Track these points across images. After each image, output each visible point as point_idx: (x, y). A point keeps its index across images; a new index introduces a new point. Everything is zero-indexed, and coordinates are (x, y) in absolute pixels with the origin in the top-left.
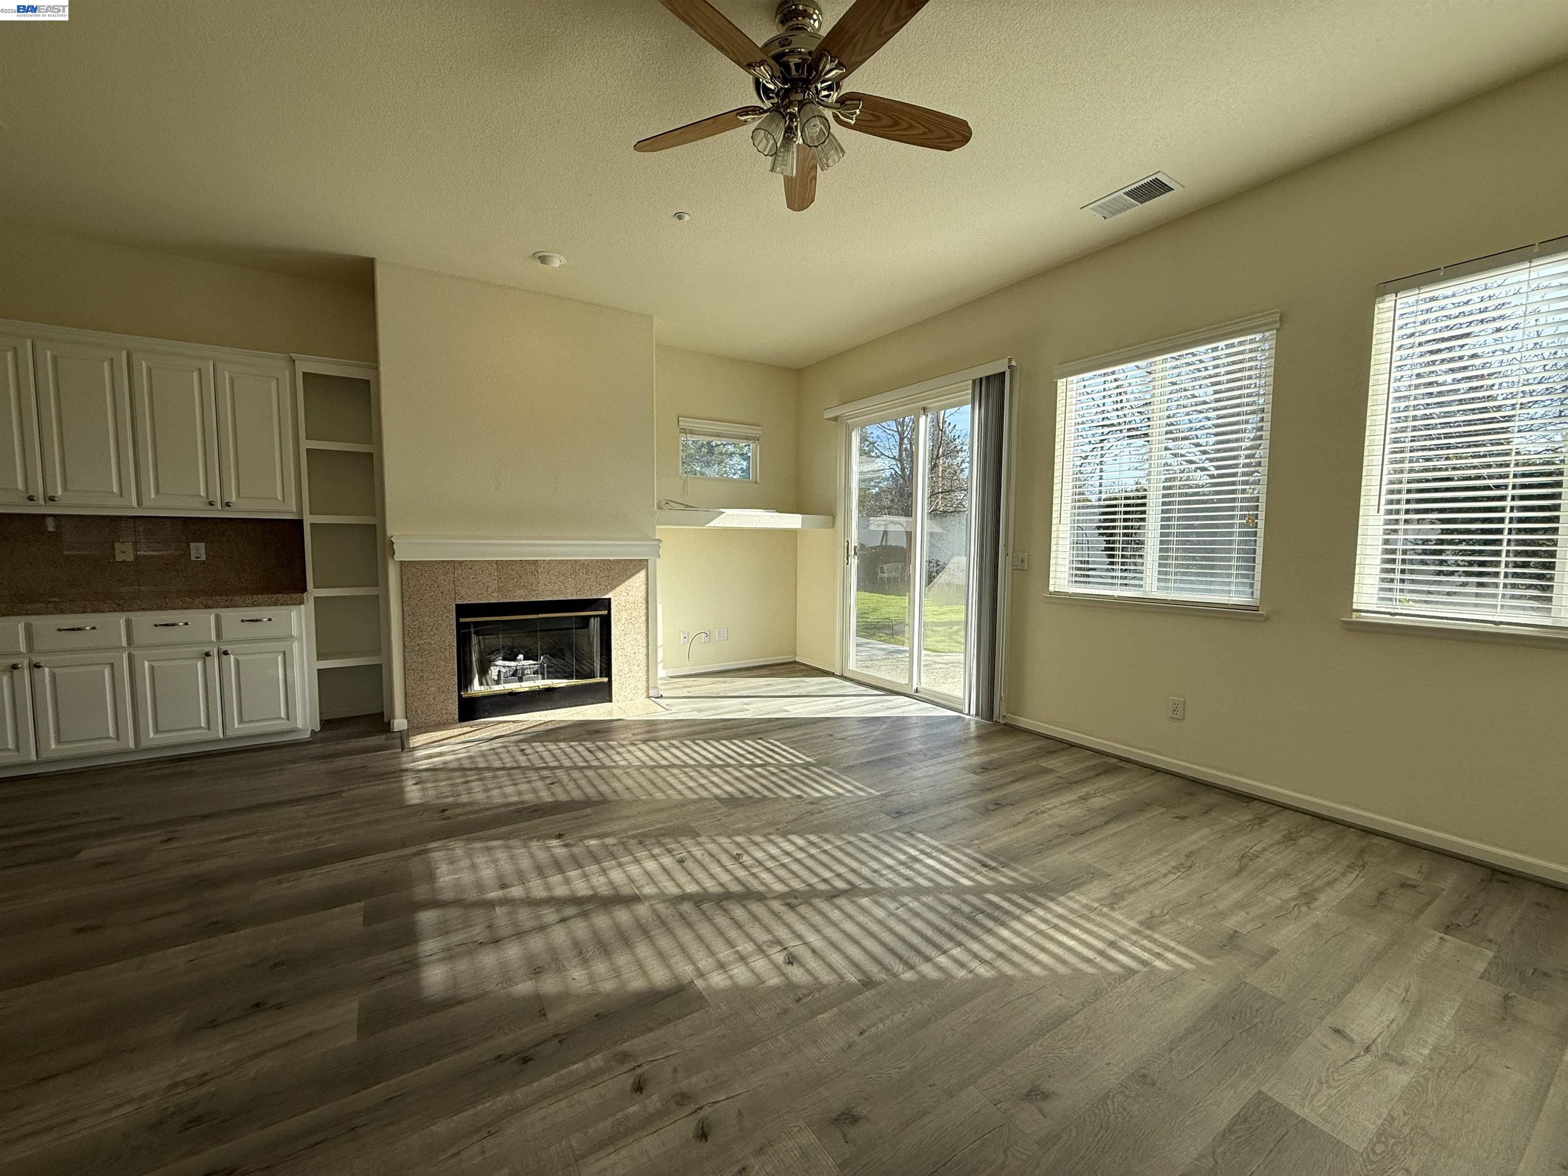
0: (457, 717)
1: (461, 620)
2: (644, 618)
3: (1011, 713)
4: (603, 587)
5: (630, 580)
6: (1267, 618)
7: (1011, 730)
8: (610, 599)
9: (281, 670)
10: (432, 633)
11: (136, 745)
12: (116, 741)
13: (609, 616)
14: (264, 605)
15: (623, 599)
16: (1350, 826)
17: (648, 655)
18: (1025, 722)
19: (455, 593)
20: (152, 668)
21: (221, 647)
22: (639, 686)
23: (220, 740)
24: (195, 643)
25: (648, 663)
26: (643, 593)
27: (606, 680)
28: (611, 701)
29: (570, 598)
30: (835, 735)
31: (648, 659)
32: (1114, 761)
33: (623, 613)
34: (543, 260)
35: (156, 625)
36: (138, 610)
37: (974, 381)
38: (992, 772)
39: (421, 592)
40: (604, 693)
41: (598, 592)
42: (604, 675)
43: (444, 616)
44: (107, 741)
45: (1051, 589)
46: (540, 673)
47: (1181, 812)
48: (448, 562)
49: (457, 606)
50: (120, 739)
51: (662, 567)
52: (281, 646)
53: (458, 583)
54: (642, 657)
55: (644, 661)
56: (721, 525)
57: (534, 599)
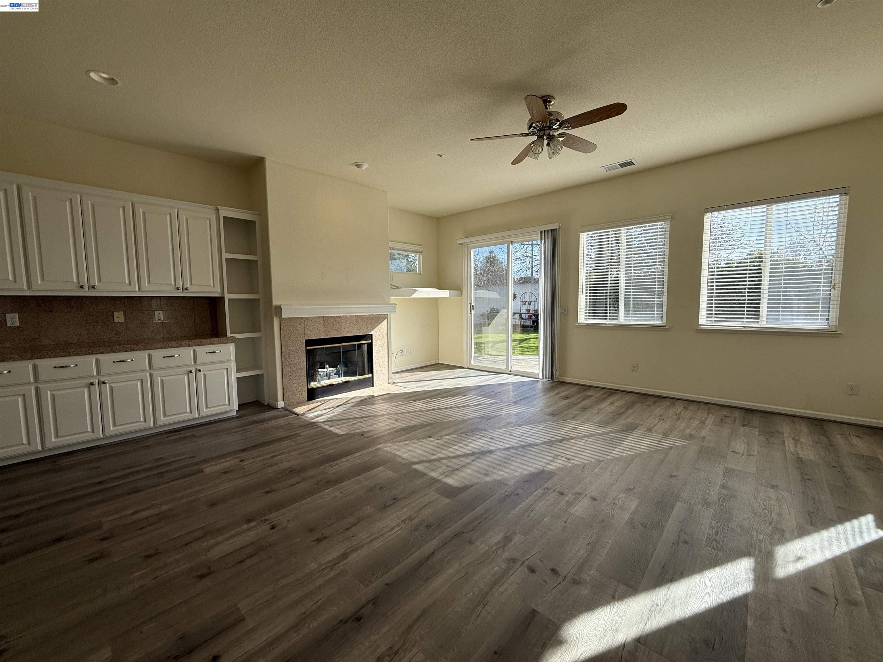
0: (306, 399)
1: (308, 348)
2: (387, 344)
3: (561, 376)
4: (369, 328)
5: (380, 325)
6: (669, 329)
7: (563, 383)
8: (372, 335)
9: (226, 378)
10: (295, 355)
11: (154, 425)
12: (144, 423)
13: (371, 343)
14: (217, 344)
15: (377, 334)
16: (700, 402)
17: (388, 362)
18: (567, 380)
19: (305, 334)
20: (162, 381)
21: (197, 367)
22: (385, 378)
23: (196, 419)
24: (183, 366)
25: (389, 366)
26: (386, 331)
27: (370, 375)
28: (373, 386)
29: (355, 335)
30: (495, 391)
31: (388, 364)
32: (610, 391)
33: (378, 342)
34: (359, 166)
35: (164, 357)
36: (154, 349)
37: (541, 232)
38: (571, 398)
39: (289, 334)
40: (370, 382)
41: (367, 331)
42: (369, 373)
43: (300, 346)
44: (139, 424)
45: (579, 322)
46: (338, 374)
47: (647, 403)
48: (301, 318)
49: (306, 340)
50: (147, 421)
51: (392, 317)
52: (225, 365)
53: (306, 329)
54: (386, 363)
55: (387, 365)
56: (417, 296)
57: (340, 336)
